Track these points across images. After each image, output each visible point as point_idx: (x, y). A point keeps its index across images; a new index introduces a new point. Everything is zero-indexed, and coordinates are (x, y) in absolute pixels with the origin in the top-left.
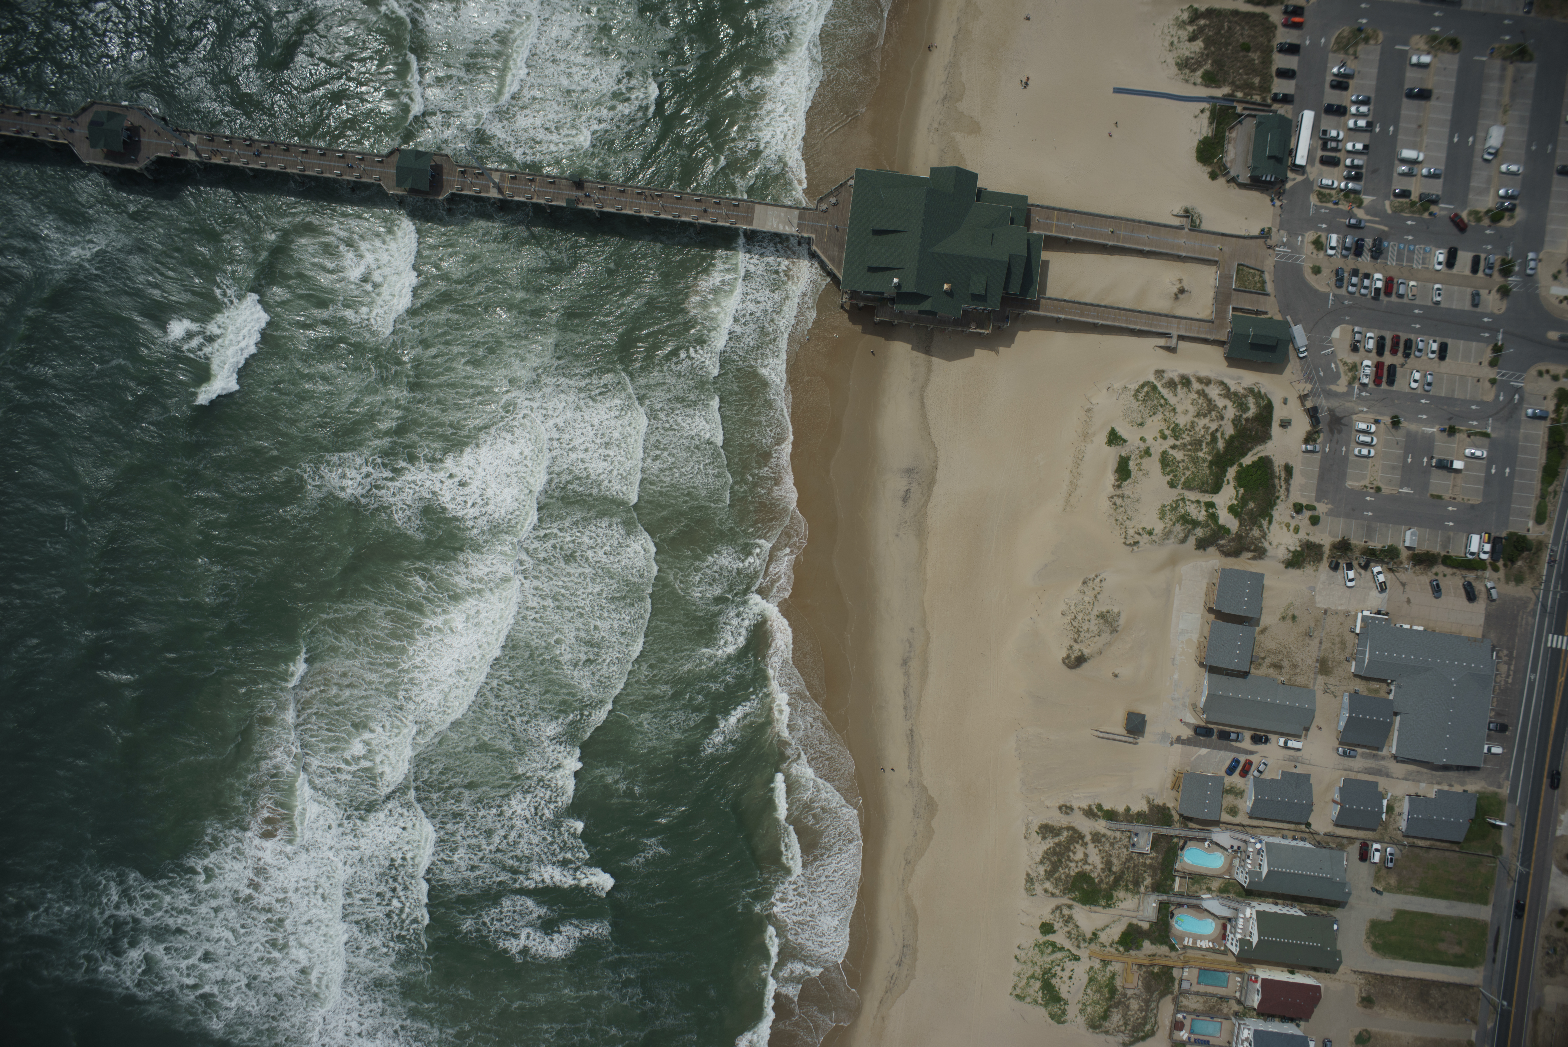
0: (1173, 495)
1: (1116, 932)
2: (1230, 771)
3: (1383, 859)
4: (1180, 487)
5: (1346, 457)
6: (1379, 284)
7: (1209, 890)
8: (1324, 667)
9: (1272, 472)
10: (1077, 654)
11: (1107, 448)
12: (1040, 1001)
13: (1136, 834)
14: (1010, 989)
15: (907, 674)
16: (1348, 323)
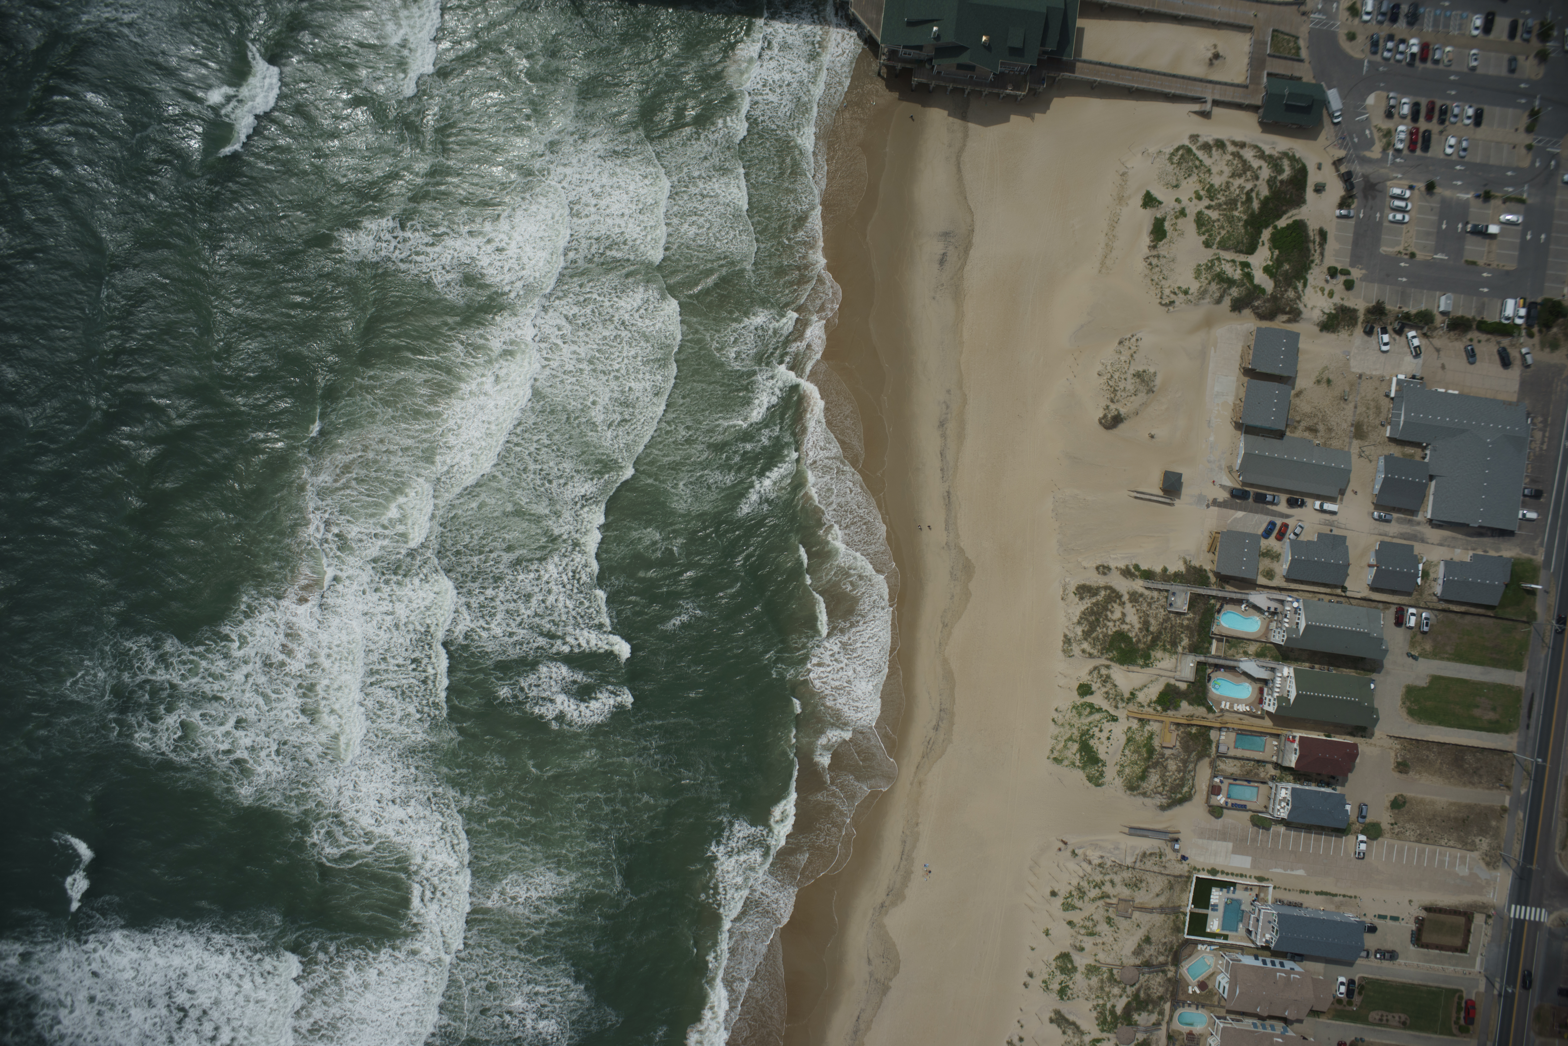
0: (1207, 255)
1: (1154, 691)
2: (1267, 534)
3: (1419, 624)
4: (1215, 246)
5: (1380, 223)
6: (1415, 49)
7: (1246, 654)
8: (1359, 431)
9: (1307, 236)
10: (1113, 413)
11: (1142, 211)
12: (1078, 763)
13: (1174, 594)
14: (1048, 753)
15: (944, 436)
16: (1382, 89)
